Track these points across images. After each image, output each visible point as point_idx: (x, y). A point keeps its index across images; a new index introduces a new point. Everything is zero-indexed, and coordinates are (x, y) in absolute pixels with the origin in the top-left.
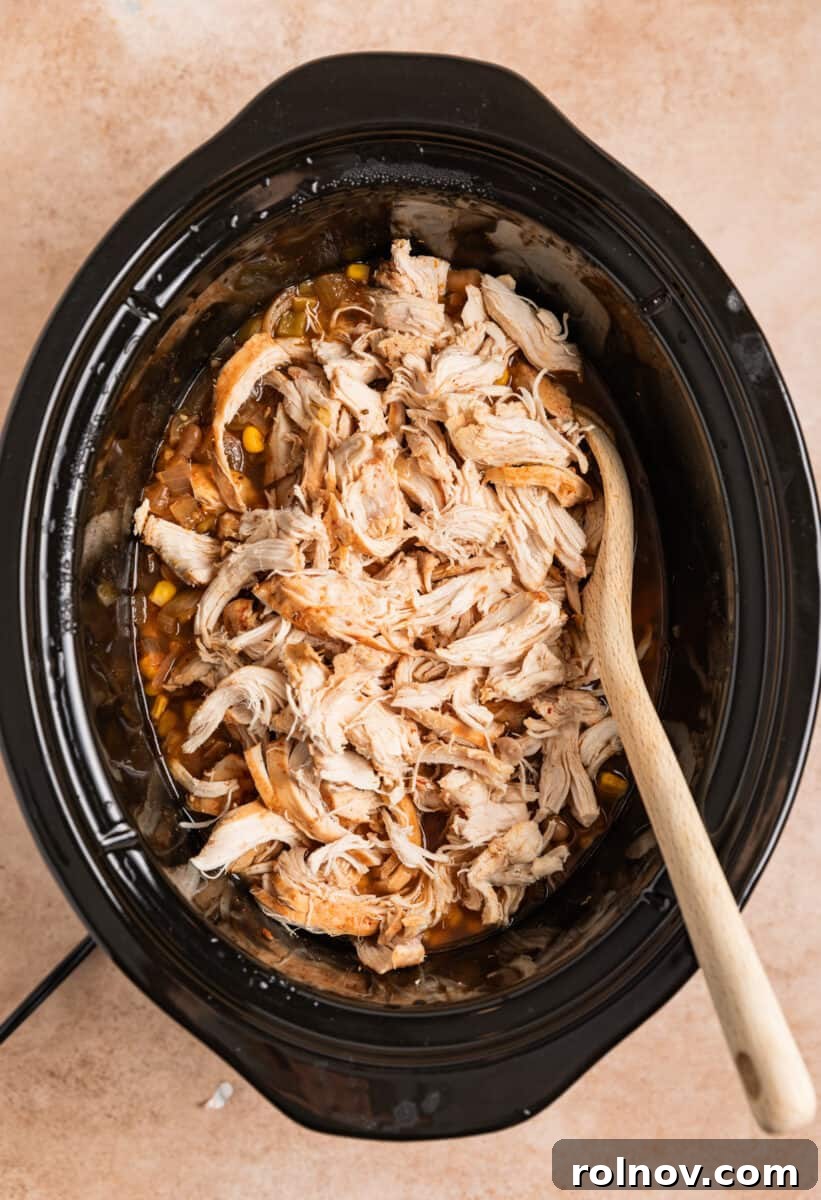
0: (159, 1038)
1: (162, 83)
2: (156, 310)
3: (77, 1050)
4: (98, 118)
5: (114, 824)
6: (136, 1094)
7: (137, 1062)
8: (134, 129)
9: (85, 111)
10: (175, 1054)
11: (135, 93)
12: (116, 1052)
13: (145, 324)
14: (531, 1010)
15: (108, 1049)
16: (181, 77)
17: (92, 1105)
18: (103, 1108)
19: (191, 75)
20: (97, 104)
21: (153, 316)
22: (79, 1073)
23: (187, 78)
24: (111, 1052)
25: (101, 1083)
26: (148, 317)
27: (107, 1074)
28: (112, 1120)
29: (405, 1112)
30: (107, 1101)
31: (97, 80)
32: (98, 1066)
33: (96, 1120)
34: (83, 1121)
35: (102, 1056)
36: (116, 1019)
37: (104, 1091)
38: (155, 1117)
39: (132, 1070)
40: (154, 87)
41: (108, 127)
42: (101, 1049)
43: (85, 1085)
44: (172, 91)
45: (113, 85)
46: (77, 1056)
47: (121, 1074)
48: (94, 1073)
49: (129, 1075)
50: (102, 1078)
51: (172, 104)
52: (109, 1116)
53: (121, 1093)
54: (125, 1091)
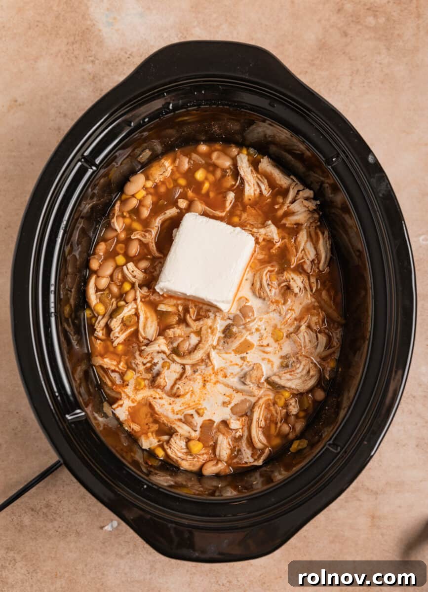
0: (83, 497)
1: (120, 60)
2: (95, 165)
3: (44, 500)
4: (90, 74)
5: (74, 409)
6: (70, 523)
7: (72, 508)
8: (105, 80)
9: (83, 70)
10: (89, 505)
11: (107, 63)
12: (62, 502)
13: (90, 171)
15: (59, 500)
16: (129, 58)
17: (50, 526)
18: (54, 527)
19: (134, 57)
20: (89, 67)
21: (94, 168)
22: (45, 510)
23: (131, 58)
24: (60, 502)
25: (55, 516)
26: (92, 169)
27: (58, 512)
28: (58, 533)
30: (56, 524)
31: (91, 56)
32: (53, 508)
33: (50, 533)
34: (45, 532)
35: (56, 503)
36: (63, 487)
37: (55, 519)
38: (78, 533)
39: (69, 511)
40: (116, 61)
41: (94, 78)
42: (56, 500)
43: (47, 516)
44: (124, 63)
45: (97, 59)
46: (45, 502)
47: (64, 512)
48: (52, 511)
49: (68, 513)
50: (55, 513)
51: (123, 69)
52: (57, 531)
53: (63, 521)
54: (65, 521)
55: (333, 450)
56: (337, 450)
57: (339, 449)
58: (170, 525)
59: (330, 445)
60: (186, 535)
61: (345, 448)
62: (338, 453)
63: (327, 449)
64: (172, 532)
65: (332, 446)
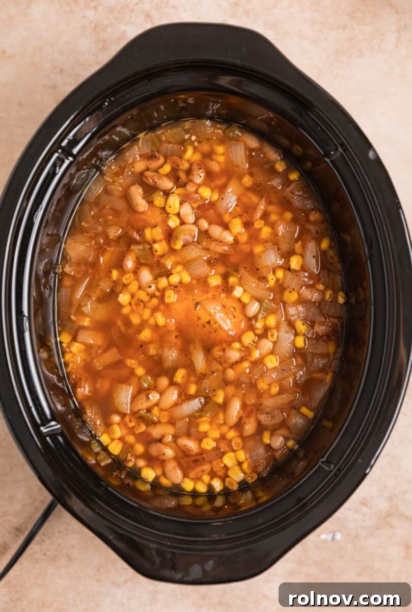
2: (72, 155)
5: (49, 421)
13: (67, 162)
14: (261, 520)
21: (71, 159)
26: (68, 159)
29: (196, 571)
53: (52, 543)
55: (327, 468)
56: (329, 467)
57: (332, 466)
58: (151, 545)
59: (323, 462)
60: (169, 556)
61: (339, 465)
62: (331, 471)
63: (320, 466)
64: (154, 553)
65: (325, 463)
